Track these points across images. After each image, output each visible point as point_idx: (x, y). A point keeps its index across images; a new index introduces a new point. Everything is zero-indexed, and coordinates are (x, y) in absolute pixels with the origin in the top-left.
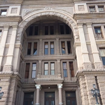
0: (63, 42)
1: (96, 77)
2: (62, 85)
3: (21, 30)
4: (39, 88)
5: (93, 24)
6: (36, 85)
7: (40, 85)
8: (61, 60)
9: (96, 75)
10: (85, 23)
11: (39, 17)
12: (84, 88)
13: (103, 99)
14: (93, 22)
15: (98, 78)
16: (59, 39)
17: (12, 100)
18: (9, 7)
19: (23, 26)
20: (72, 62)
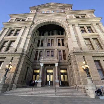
0: (59, 40)
1: (84, 56)
2: (58, 64)
3: (32, 29)
4: (42, 66)
5: (79, 25)
6: (40, 64)
7: (43, 64)
8: (57, 49)
9: (84, 55)
10: (73, 24)
11: (44, 22)
12: (75, 65)
13: (91, 73)
14: (79, 24)
15: (85, 57)
16: (57, 38)
17: (20, 72)
18: (27, 18)
19: (34, 26)
20: (65, 51)
